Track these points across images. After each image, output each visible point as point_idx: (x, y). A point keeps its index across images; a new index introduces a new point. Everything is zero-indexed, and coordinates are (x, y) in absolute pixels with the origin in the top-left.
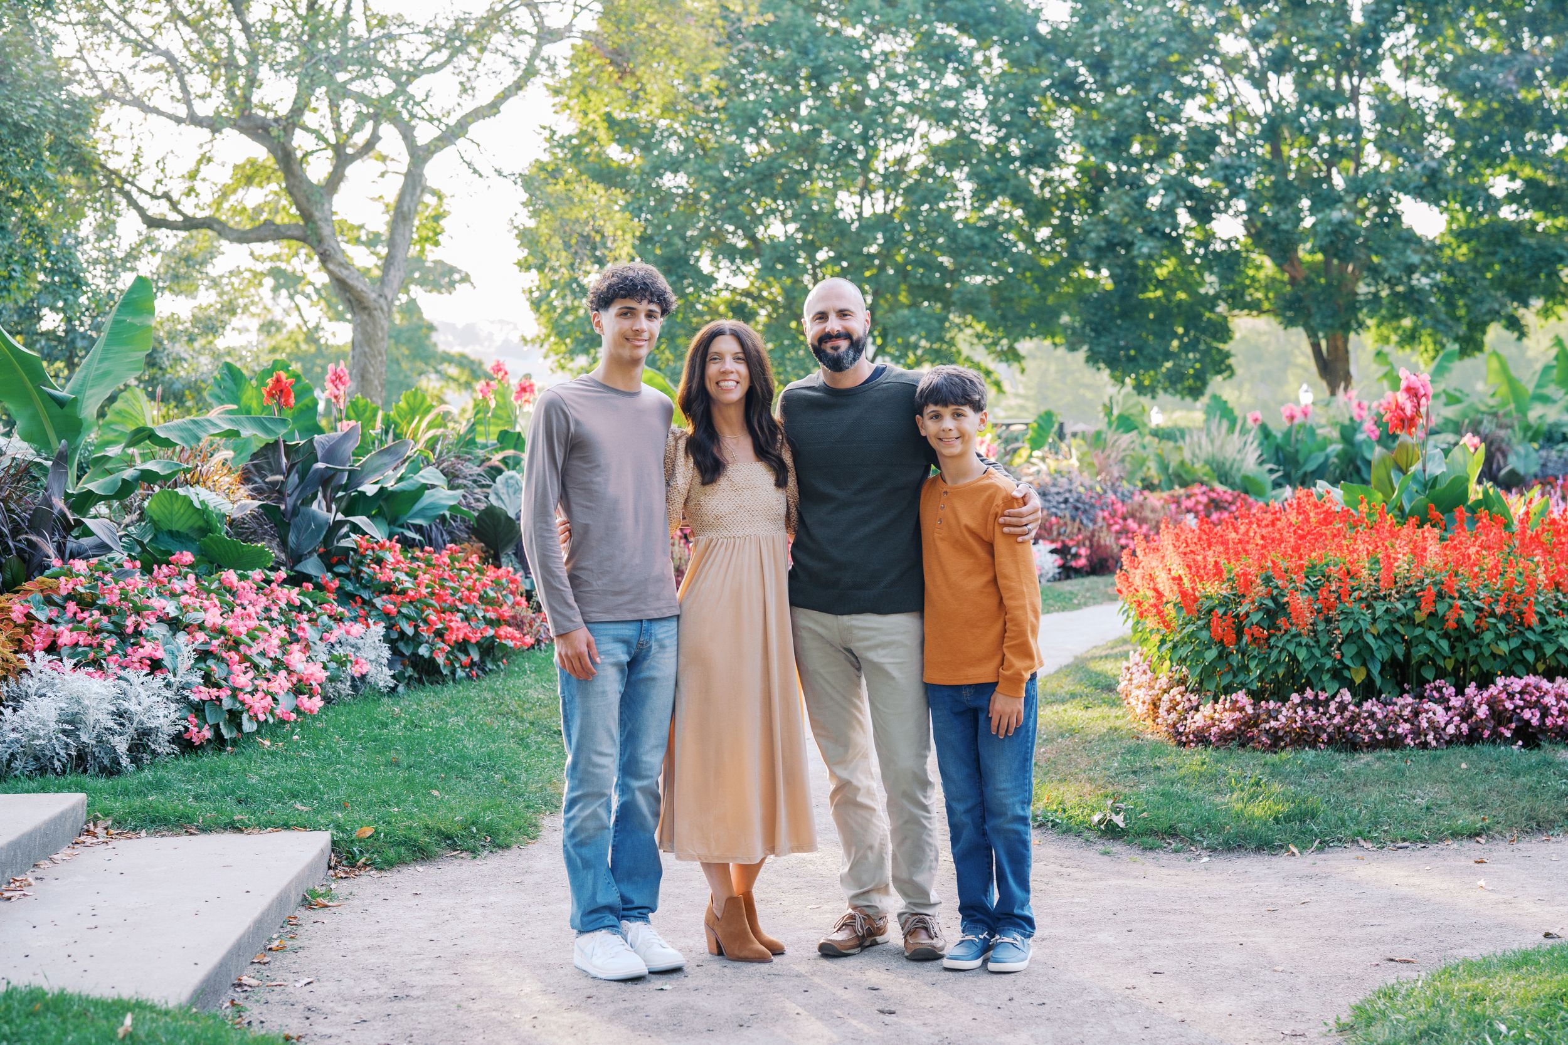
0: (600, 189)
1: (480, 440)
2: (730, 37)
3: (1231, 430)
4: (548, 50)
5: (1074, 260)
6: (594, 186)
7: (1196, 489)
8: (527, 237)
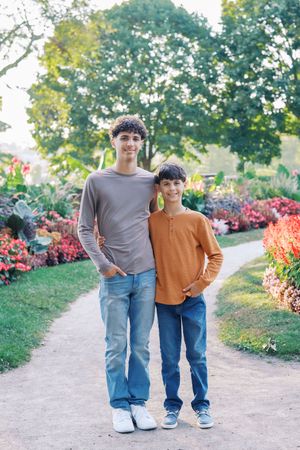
0: (56, 93)
1: (9, 188)
2: (101, 38)
3: (288, 176)
4: (35, 42)
5: (226, 116)
6: (53, 91)
7: (276, 199)
8: (29, 111)
